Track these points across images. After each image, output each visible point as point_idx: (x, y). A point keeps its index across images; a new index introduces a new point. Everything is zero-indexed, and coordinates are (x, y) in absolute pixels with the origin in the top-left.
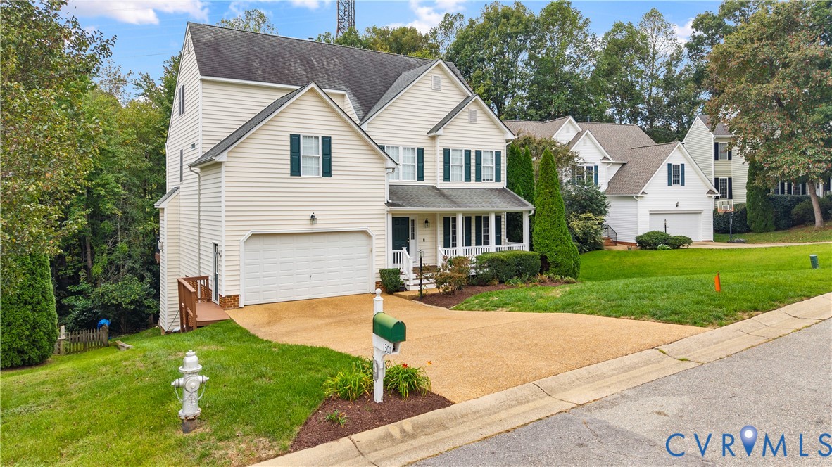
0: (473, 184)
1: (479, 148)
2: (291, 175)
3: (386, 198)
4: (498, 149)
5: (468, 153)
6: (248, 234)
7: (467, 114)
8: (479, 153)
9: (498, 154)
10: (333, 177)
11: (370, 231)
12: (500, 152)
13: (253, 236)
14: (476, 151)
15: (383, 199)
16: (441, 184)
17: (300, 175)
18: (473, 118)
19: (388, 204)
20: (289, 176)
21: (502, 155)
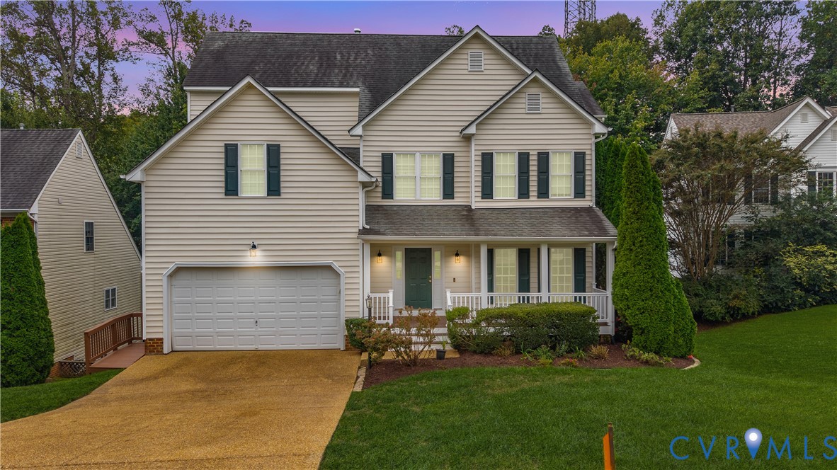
0: (533, 202)
1: (543, 148)
2: (226, 195)
3: (361, 222)
4: (580, 148)
5: (523, 159)
6: (172, 267)
7: (523, 101)
8: (544, 158)
9: (579, 158)
10: (283, 196)
11: (336, 265)
12: (584, 154)
13: (179, 270)
14: (539, 154)
15: (355, 224)
16: (477, 203)
17: (237, 195)
18: (534, 108)
19: (364, 231)
20: (223, 196)
21: (587, 157)
